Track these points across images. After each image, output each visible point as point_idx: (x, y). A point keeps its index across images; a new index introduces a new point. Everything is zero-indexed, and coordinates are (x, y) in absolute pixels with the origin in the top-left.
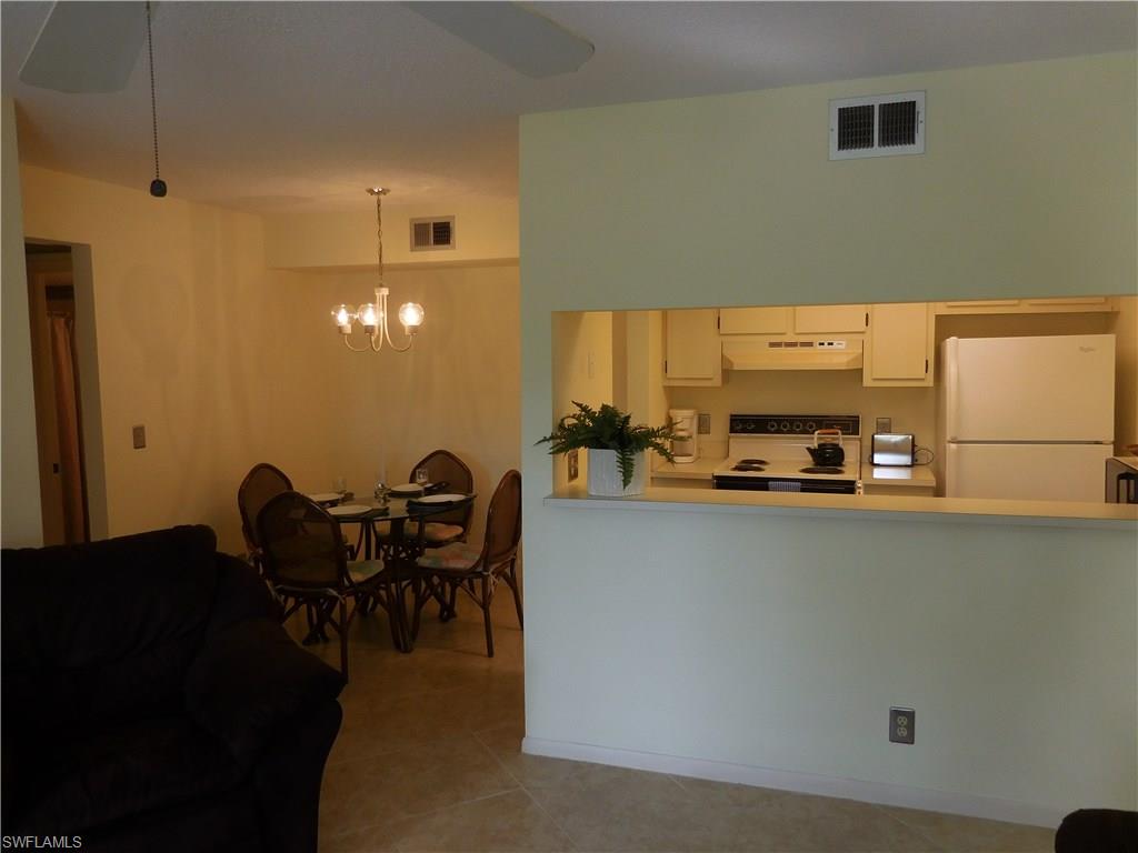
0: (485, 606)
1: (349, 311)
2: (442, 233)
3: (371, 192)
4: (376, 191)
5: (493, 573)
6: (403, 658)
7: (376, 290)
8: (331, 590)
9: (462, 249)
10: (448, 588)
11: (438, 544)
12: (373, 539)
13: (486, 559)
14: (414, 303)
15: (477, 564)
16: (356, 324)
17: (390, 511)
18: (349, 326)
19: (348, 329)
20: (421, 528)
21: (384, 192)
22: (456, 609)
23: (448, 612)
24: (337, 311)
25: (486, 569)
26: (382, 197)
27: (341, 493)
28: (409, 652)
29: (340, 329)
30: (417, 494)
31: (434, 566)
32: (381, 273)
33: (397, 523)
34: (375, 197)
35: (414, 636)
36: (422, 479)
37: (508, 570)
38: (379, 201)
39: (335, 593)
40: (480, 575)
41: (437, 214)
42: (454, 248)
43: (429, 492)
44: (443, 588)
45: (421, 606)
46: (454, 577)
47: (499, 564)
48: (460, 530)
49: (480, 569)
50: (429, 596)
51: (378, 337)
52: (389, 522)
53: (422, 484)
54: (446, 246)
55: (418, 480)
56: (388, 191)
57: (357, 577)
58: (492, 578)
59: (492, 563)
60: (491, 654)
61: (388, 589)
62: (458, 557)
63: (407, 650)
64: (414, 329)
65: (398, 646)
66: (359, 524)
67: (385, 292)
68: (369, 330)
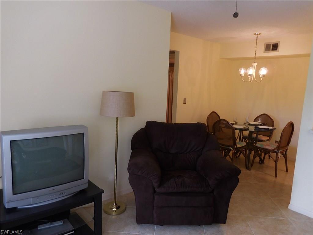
0: (276, 162)
1: (244, 70)
2: (275, 47)
3: (255, 34)
4: (257, 34)
5: (280, 152)
6: (248, 171)
7: (253, 64)
8: (231, 148)
9: (281, 51)
10: (263, 155)
11: (261, 141)
12: (242, 136)
13: (278, 148)
14: (265, 67)
15: (275, 149)
16: (246, 74)
17: (249, 129)
18: (244, 74)
19: (243, 75)
20: (257, 136)
21: (259, 34)
22: (264, 161)
23: (262, 162)
24: (241, 70)
25: (278, 150)
26: (258, 36)
27: (234, 122)
28: (250, 170)
29: (241, 75)
30: (258, 125)
31: (260, 147)
32: (255, 59)
33: (251, 133)
34: (256, 36)
35: (252, 166)
36: (259, 121)
37: (284, 153)
38: (257, 36)
39: (232, 149)
40: (276, 152)
41: (274, 41)
42: (278, 51)
43: (261, 125)
44: (261, 155)
45: (255, 158)
46: (267, 151)
47: (282, 150)
48: (268, 138)
49: (276, 150)
50: (257, 156)
51: (252, 77)
52: (248, 132)
53: (259, 123)
54: (276, 51)
55: (258, 121)
56: (261, 34)
57: (238, 146)
58: (279, 154)
59: (280, 149)
60: (276, 176)
61: (246, 151)
62: (269, 146)
63: (249, 170)
64: (264, 76)
65: (247, 168)
66: (239, 131)
67: (256, 64)
68: (250, 75)
